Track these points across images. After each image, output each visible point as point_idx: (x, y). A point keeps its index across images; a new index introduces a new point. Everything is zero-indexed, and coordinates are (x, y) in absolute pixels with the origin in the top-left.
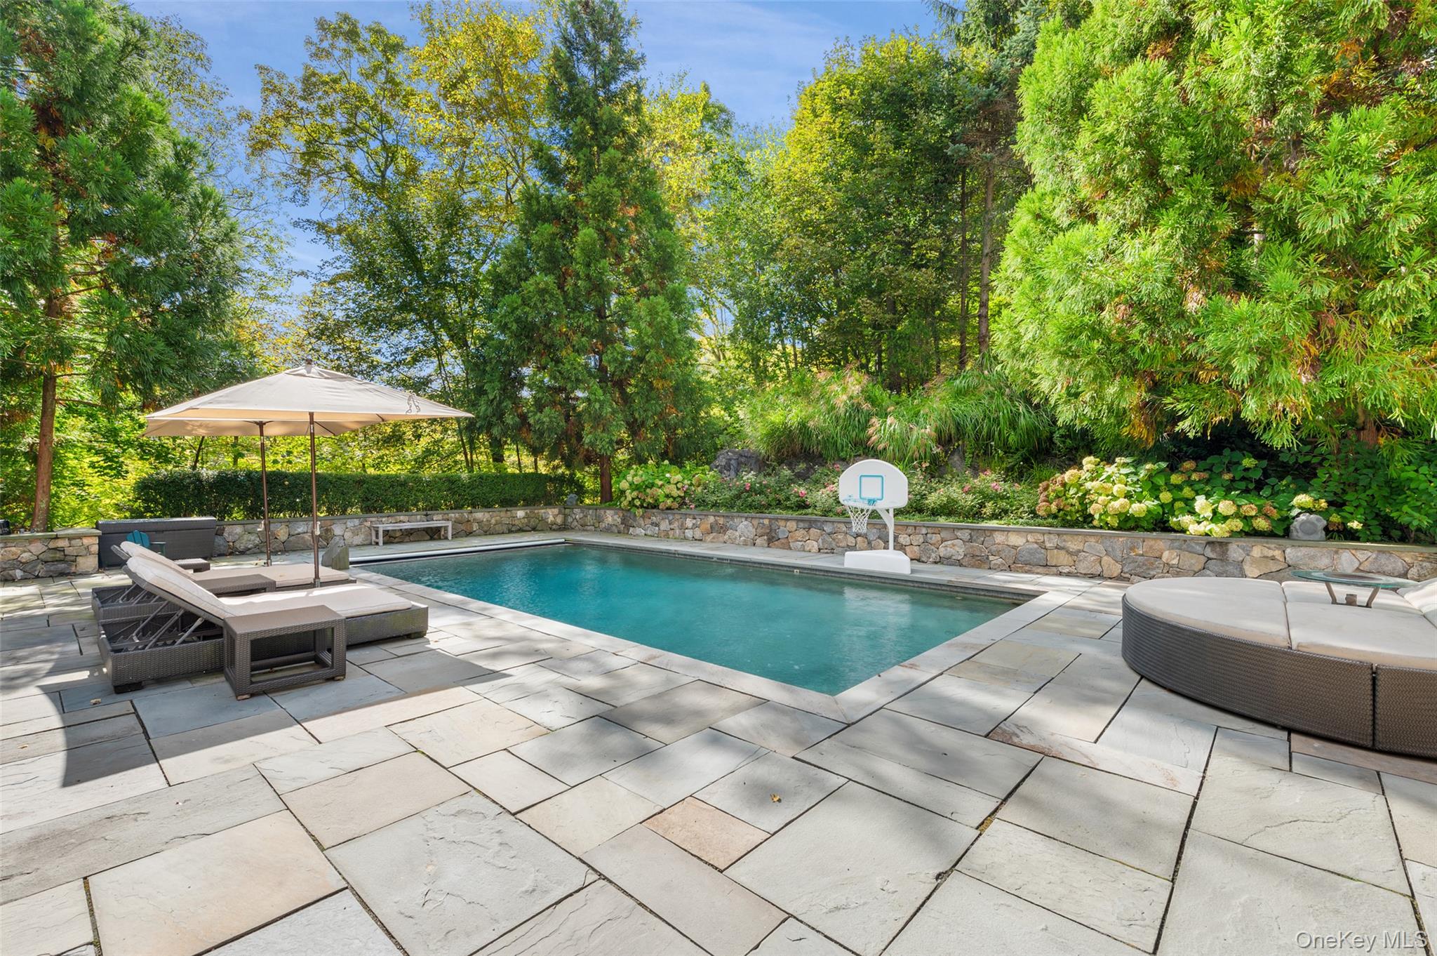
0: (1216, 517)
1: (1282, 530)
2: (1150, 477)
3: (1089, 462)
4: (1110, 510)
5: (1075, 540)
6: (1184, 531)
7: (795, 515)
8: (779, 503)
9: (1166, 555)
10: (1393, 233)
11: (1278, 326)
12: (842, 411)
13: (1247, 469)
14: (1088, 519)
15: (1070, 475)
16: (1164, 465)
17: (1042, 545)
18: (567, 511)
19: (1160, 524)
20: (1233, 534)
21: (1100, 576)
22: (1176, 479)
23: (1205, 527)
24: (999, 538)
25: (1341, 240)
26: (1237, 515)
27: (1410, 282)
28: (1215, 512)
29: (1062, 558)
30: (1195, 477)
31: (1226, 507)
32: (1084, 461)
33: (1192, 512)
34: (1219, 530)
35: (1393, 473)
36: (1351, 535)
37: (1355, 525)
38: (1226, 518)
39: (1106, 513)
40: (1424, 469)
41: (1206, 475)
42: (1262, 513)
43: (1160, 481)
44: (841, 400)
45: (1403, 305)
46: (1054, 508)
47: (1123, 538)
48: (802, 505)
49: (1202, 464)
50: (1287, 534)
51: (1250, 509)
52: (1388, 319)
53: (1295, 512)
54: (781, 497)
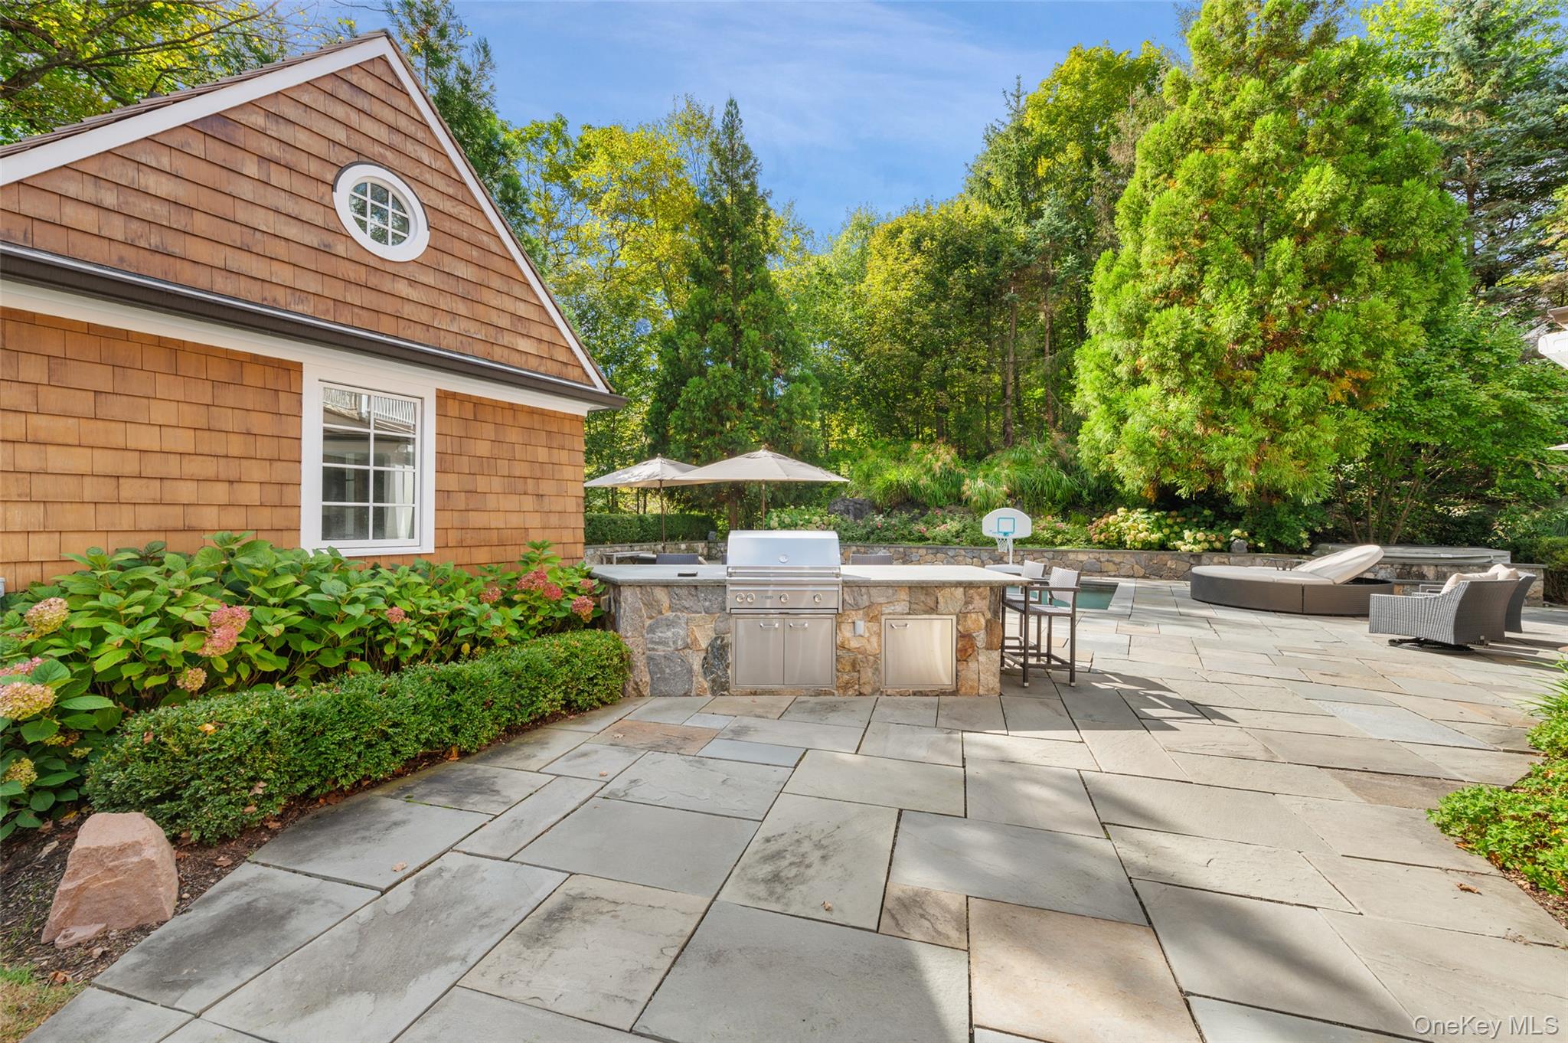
0: (1196, 542)
1: (1227, 548)
2: (1157, 519)
3: (1121, 511)
4: (1138, 539)
5: (1118, 556)
6: (1176, 550)
7: (921, 545)
8: (903, 537)
9: (1169, 563)
10: (1292, 414)
11: (1245, 450)
12: (938, 471)
13: (1206, 516)
14: (1121, 544)
15: (1111, 519)
16: (1164, 513)
17: (1098, 560)
18: (711, 545)
19: (1162, 546)
20: (1204, 550)
21: (1132, 576)
22: (1170, 521)
23: (1189, 547)
24: (1072, 556)
25: (1271, 413)
26: (1205, 541)
27: (1298, 434)
28: (1195, 538)
29: (1111, 567)
30: (1178, 520)
31: (1200, 536)
32: (1119, 510)
33: (1182, 539)
34: (1197, 548)
35: (1278, 519)
36: (1258, 550)
37: (1261, 545)
38: (1200, 542)
39: (1135, 540)
40: (1292, 517)
41: (1184, 519)
42: (1217, 539)
43: (1163, 522)
44: (937, 466)
45: (1294, 444)
46: (1102, 537)
47: (1145, 555)
48: (922, 539)
49: (1181, 513)
50: (1229, 550)
51: (1212, 537)
52: (1289, 450)
53: (1232, 539)
54: (906, 532)
